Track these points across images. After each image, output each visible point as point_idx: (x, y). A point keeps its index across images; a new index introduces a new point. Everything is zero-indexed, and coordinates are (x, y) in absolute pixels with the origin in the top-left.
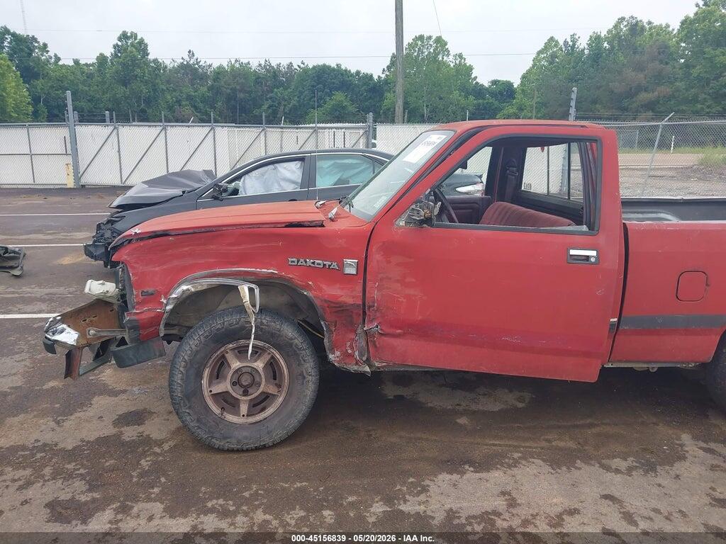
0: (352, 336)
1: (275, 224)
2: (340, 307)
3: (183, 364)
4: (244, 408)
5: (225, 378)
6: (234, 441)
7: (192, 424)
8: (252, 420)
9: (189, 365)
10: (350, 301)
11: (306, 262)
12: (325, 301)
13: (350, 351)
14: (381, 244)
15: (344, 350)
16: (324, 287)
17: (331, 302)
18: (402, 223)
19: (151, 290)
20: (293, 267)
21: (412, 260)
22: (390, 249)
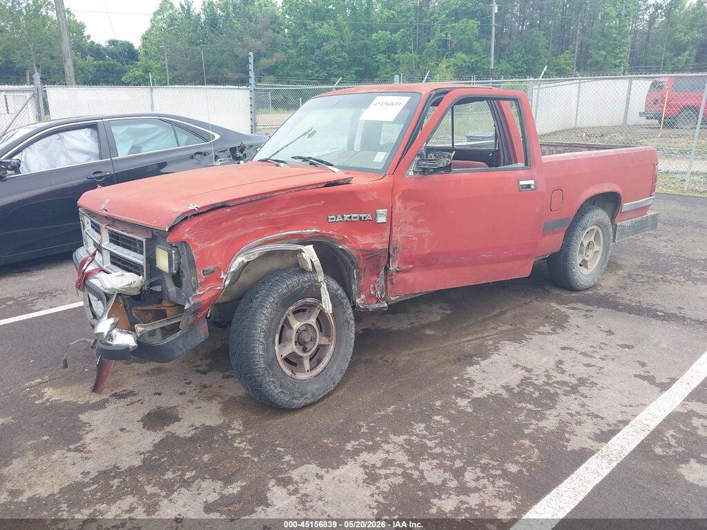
0: (374, 278)
1: (316, 185)
2: (372, 254)
3: (262, 334)
4: (307, 364)
5: (290, 340)
6: (309, 396)
7: (276, 391)
8: (315, 372)
9: (268, 334)
10: (379, 246)
11: (343, 217)
12: (361, 250)
13: (372, 293)
14: (400, 193)
15: (368, 292)
16: (358, 238)
17: (365, 250)
18: (411, 173)
19: (211, 268)
20: (334, 223)
21: (424, 203)
22: (408, 196)
